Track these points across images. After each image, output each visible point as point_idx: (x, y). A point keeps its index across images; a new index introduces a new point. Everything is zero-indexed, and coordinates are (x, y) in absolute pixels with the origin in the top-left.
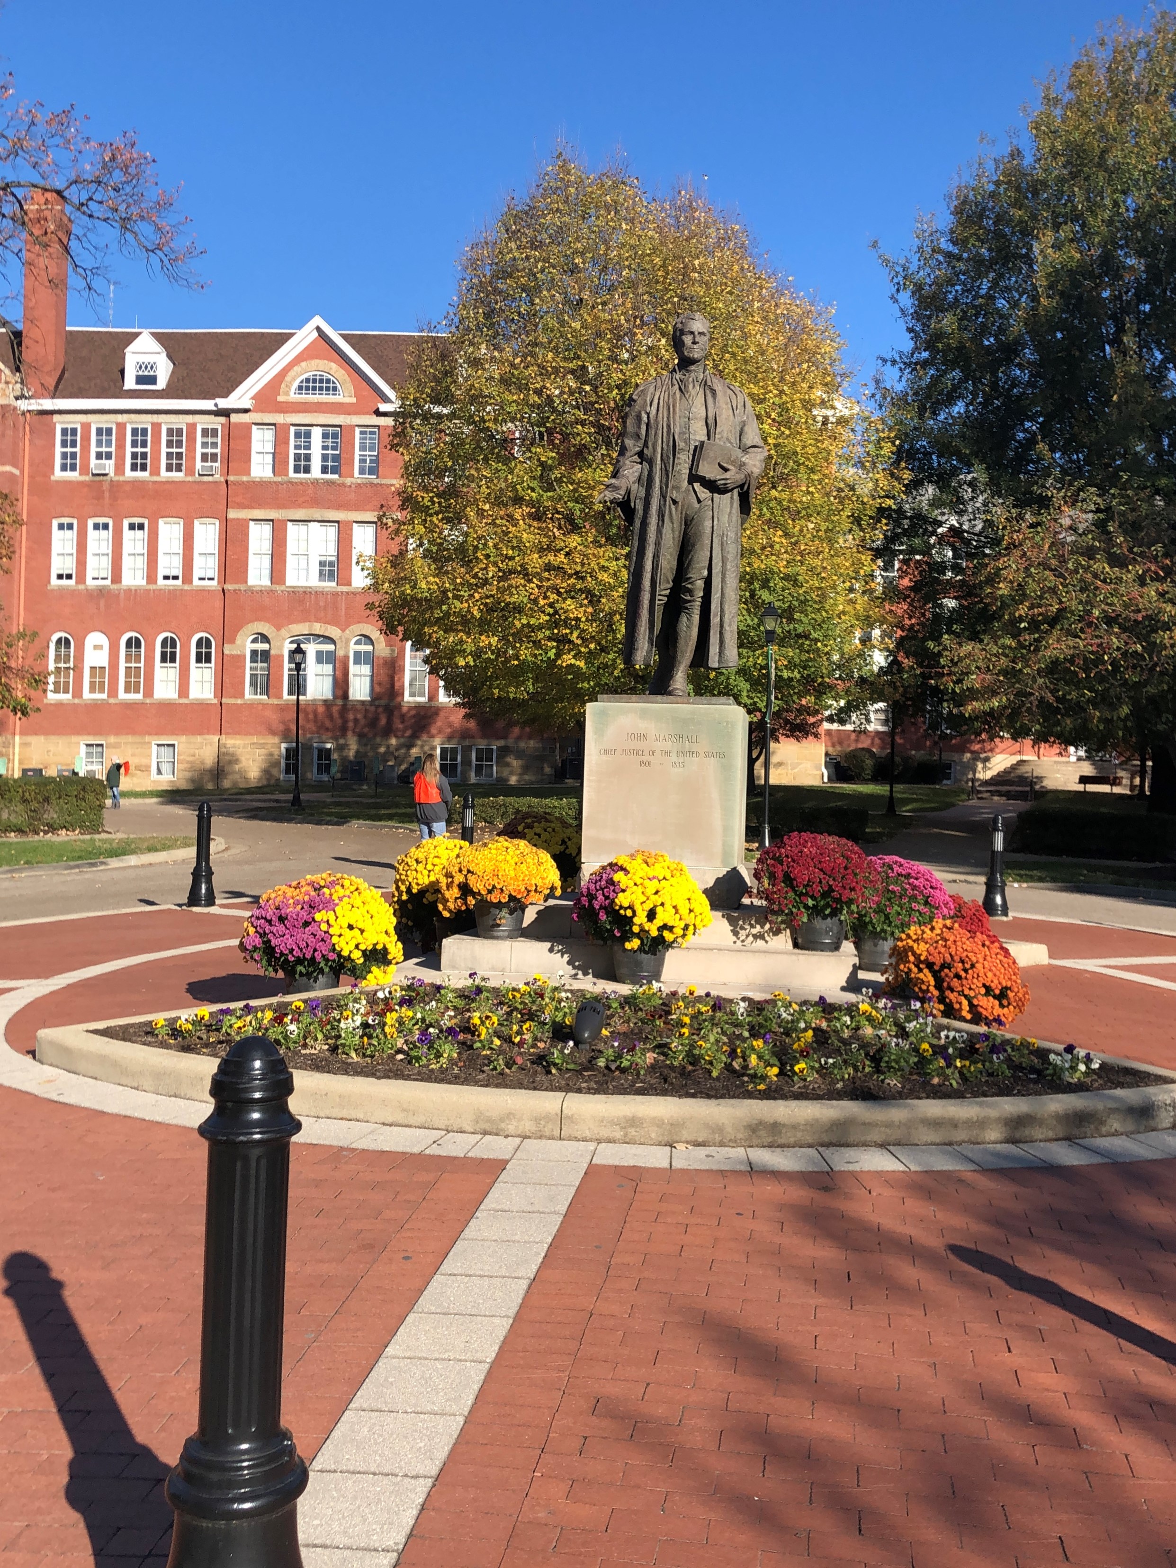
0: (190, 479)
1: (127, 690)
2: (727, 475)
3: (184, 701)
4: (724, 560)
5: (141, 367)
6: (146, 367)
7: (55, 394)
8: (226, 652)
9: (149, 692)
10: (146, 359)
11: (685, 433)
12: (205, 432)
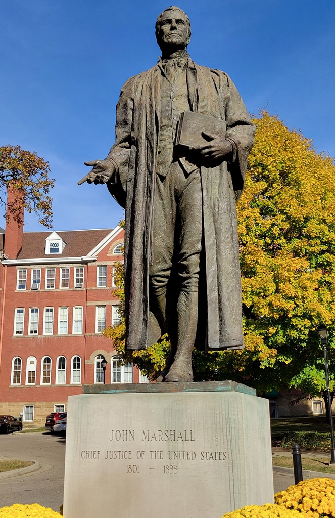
0: (71, 290)
1: (44, 382)
2: (211, 143)
3: (68, 386)
4: (217, 232)
5: (52, 245)
6: (54, 245)
7: (17, 257)
8: (86, 363)
9: (53, 382)
10: (54, 242)
11: (167, 111)
12: (78, 270)
